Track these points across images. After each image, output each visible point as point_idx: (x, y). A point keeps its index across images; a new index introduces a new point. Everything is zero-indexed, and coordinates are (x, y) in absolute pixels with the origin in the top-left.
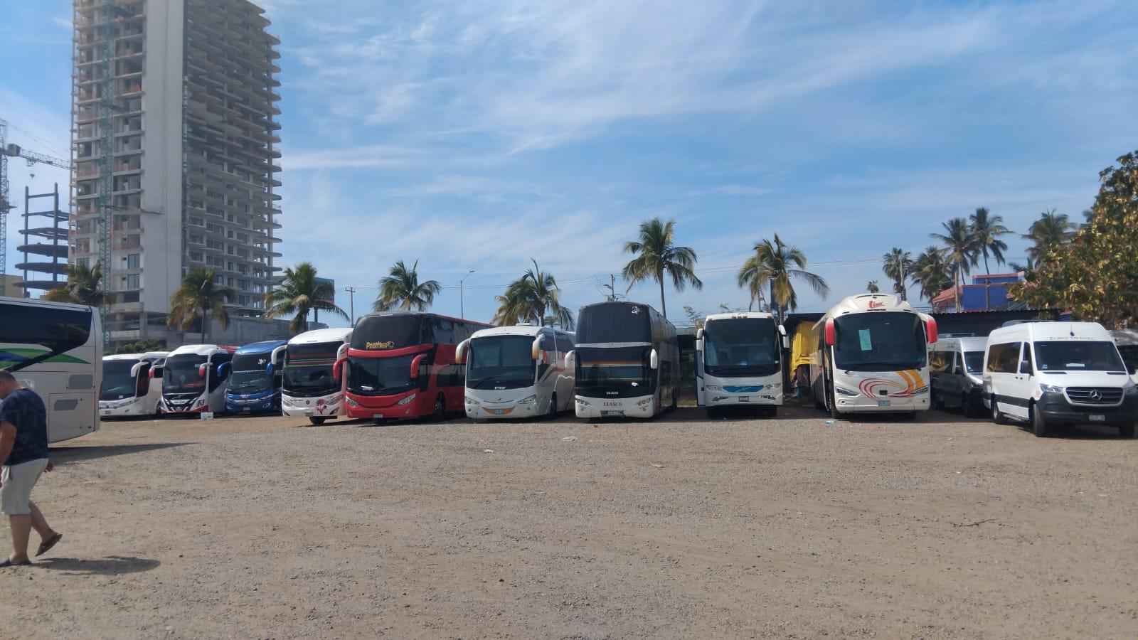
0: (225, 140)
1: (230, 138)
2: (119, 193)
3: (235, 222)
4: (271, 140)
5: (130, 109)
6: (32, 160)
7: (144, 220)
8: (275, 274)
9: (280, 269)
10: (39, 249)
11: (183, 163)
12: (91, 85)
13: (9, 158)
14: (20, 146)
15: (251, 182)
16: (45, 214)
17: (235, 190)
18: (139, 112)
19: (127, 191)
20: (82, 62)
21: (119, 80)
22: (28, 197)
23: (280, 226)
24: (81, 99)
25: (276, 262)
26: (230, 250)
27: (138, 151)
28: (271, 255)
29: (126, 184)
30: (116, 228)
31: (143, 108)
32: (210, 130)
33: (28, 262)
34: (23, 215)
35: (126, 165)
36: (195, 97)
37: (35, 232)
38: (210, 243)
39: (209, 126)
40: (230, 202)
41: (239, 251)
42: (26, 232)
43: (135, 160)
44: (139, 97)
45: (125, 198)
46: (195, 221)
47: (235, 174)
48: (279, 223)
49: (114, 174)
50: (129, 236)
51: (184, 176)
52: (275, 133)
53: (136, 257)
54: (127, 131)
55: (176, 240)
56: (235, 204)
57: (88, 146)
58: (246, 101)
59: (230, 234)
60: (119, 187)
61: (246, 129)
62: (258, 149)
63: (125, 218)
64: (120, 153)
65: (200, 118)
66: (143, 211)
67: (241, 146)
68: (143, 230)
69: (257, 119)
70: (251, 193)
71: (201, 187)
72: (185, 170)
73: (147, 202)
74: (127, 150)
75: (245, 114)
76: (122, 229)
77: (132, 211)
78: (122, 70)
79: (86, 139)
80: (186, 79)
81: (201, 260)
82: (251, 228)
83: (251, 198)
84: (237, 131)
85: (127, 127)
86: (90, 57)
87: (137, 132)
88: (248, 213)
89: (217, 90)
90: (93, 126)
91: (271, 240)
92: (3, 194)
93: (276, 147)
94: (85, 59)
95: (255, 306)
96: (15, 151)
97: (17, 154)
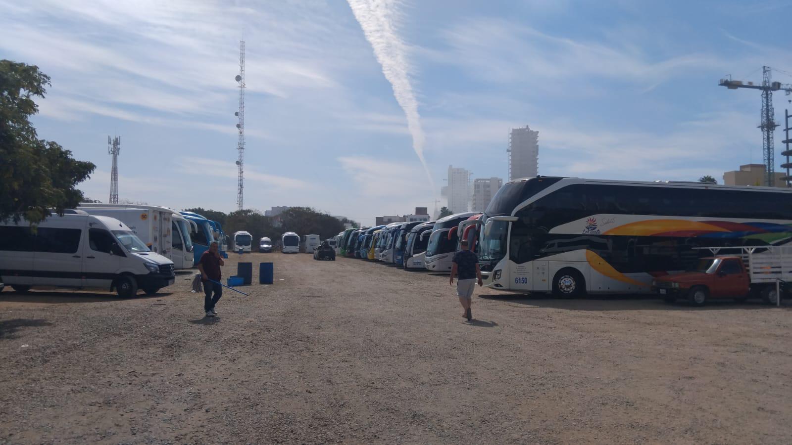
6: (789, 91)
22: (787, 117)
34: (784, 130)
42: (787, 142)
96: (777, 86)
97: (779, 88)
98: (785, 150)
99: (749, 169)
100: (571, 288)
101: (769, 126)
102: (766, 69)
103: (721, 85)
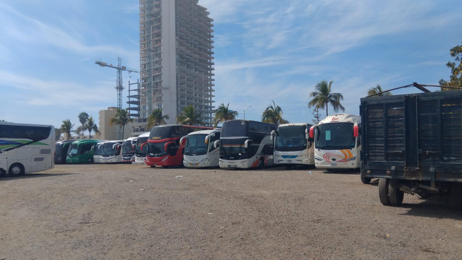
0: (193, 60)
1: (195, 59)
2: (155, 81)
3: (197, 90)
4: (211, 58)
5: (158, 51)
6: (130, 71)
7: (163, 91)
8: (213, 109)
9: (214, 107)
10: (133, 103)
11: (176, 69)
12: (145, 43)
13: (122, 71)
14: (125, 66)
15: (203, 75)
16: (135, 90)
17: (197, 78)
18: (160, 52)
19: (157, 81)
20: (142, 35)
21: (154, 40)
22: (129, 84)
23: (214, 91)
24: (142, 49)
25: (213, 104)
26: (196, 101)
27: (160, 66)
28: (211, 102)
29: (157, 78)
30: (154, 94)
31: (162, 50)
32: (187, 57)
33: (130, 107)
34: (128, 91)
35: (157, 71)
36: (181, 44)
37: (132, 97)
38: (188, 99)
39: (187, 55)
40: (195, 83)
41: (199, 101)
42: (129, 97)
43: (159, 69)
44: (160, 46)
45: (157, 83)
46: (181, 90)
47: (197, 72)
48: (214, 90)
49: (153, 75)
50: (158, 97)
51: (177, 74)
52: (212, 55)
53: (161, 104)
54: (157, 59)
55: (175, 98)
56: (197, 84)
57: (145, 65)
58: (201, 44)
59: (196, 95)
60: (155, 79)
61: (201, 55)
62: (205, 62)
63: (157, 91)
64: (155, 67)
65: (182, 52)
66: (162, 88)
67: (199, 62)
68: (162, 95)
69: (205, 51)
70: (203, 79)
71: (184, 78)
72: (177, 72)
73: (164, 84)
74: (157, 66)
75: (200, 49)
76: (156, 94)
77: (159, 88)
78: (154, 37)
79: (144, 63)
80: (177, 38)
81: (185, 105)
82: (203, 92)
83: (203, 80)
84: (197, 56)
85: (157, 57)
86: (145, 33)
87: (160, 59)
88: (202, 86)
89: (190, 41)
90: (146, 58)
91: (211, 96)
92: (121, 84)
93: (213, 61)
94: (143, 34)
95: (206, 121)
96: (124, 68)
97: (125, 70)
98: (128, 101)
99: (111, 110)
101: (120, 88)
102: (120, 59)
103: (96, 63)
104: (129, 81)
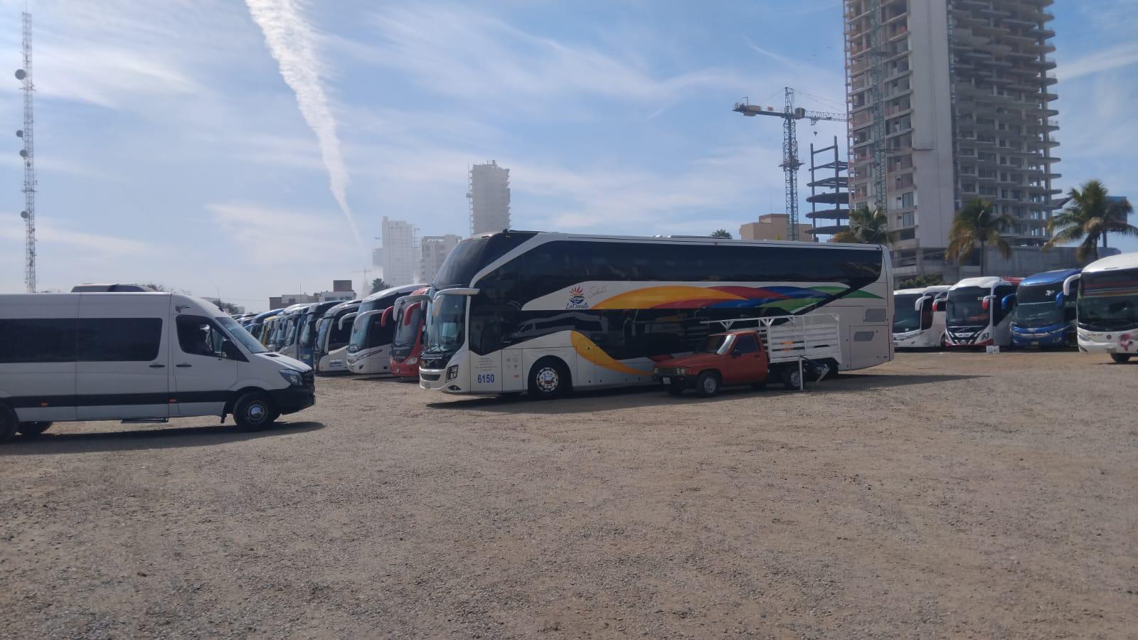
0: (993, 62)
1: (998, 59)
2: (892, 135)
3: (1007, 146)
4: (1043, 51)
5: (898, 51)
6: (815, 119)
7: (916, 159)
8: (1054, 197)
9: (1059, 192)
10: (824, 198)
11: (952, 94)
12: (861, 37)
13: (796, 121)
14: (804, 108)
15: (1023, 101)
16: (827, 166)
17: (1006, 112)
18: (906, 52)
19: (899, 133)
20: (852, 18)
21: (886, 26)
22: (813, 153)
23: (1057, 144)
24: (852, 54)
25: (1055, 185)
26: (1004, 177)
27: (908, 91)
28: (1048, 177)
29: (897, 126)
30: (890, 170)
31: (910, 48)
32: (977, 55)
33: (816, 211)
34: (809, 170)
35: (897, 107)
36: (961, 24)
37: (821, 183)
38: (982, 173)
39: (976, 51)
40: (1002, 126)
41: (1013, 178)
42: (813, 185)
43: (903, 101)
44: (906, 38)
45: (897, 140)
46: (965, 151)
47: (1005, 96)
48: (1057, 141)
49: (886, 118)
50: (902, 176)
51: (953, 107)
52: (1048, 42)
53: (910, 195)
54: (896, 73)
55: (948, 173)
56: (1007, 127)
57: (861, 96)
58: (1014, 14)
59: (1003, 160)
60: (891, 129)
61: (1015, 45)
62: (1029, 63)
63: (898, 159)
64: (891, 97)
65: (965, 45)
66: (914, 149)
67: (1010, 65)
68: (915, 168)
69: (1027, 31)
70: (1024, 113)
71: (970, 116)
72: (954, 101)
73: (917, 141)
74: (897, 93)
75: (1014, 29)
76: (895, 170)
77: (905, 150)
78: (887, 16)
79: (859, 90)
80: (950, 7)
81: (974, 190)
82: (1024, 150)
83: (1024, 117)
84: (1005, 50)
85: (896, 70)
86: (858, 11)
87: (905, 73)
88: (1021, 134)
89: (983, 10)
90: (864, 77)
91: (1048, 160)
92: (794, 154)
93: (1049, 57)
94: (854, 15)
95: (1033, 234)
96: (801, 113)
97: (803, 117)
98: (811, 195)
99: (769, 221)
100: (553, 384)
101: (792, 164)
102: (789, 91)
103: (737, 110)
104: (812, 145)
